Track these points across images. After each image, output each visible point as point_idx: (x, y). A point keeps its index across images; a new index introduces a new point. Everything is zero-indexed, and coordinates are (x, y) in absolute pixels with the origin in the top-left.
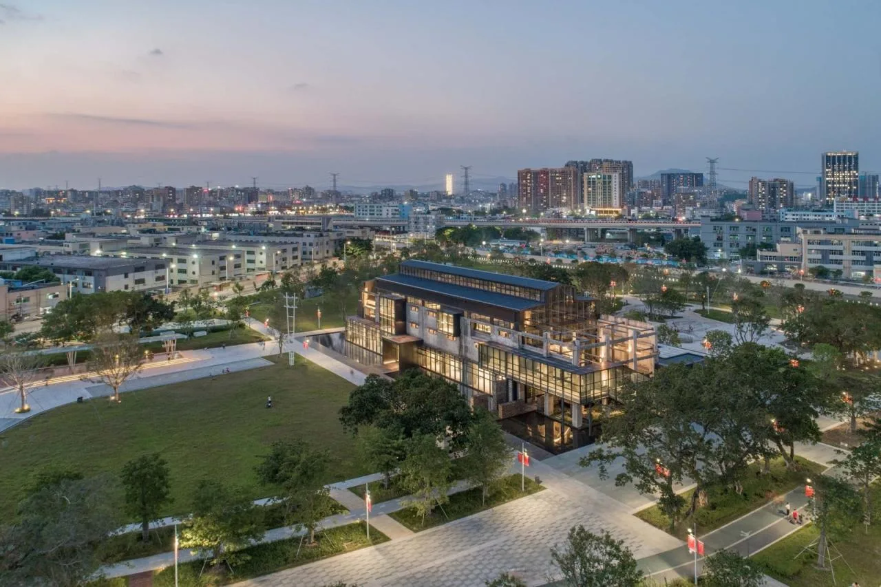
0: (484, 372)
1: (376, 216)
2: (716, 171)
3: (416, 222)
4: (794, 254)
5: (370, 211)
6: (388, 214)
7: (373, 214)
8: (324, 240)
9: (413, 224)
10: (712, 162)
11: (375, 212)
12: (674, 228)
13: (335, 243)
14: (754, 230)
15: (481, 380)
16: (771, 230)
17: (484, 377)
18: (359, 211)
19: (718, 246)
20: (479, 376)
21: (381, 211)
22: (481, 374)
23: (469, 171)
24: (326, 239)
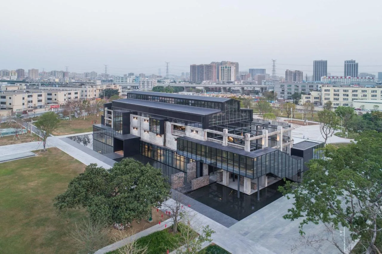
0: (180, 157)
1: (124, 82)
2: (276, 65)
3: (143, 84)
4: (318, 96)
5: (122, 80)
6: (130, 81)
7: (123, 82)
8: (93, 89)
9: (141, 84)
10: (274, 61)
11: (124, 81)
12: (260, 87)
13: (100, 91)
14: (298, 87)
15: (178, 162)
16: (305, 87)
17: (180, 160)
18: (116, 80)
19: (282, 94)
20: (176, 159)
21: (127, 80)
22: (178, 158)
23: (168, 64)
24: (95, 89)
